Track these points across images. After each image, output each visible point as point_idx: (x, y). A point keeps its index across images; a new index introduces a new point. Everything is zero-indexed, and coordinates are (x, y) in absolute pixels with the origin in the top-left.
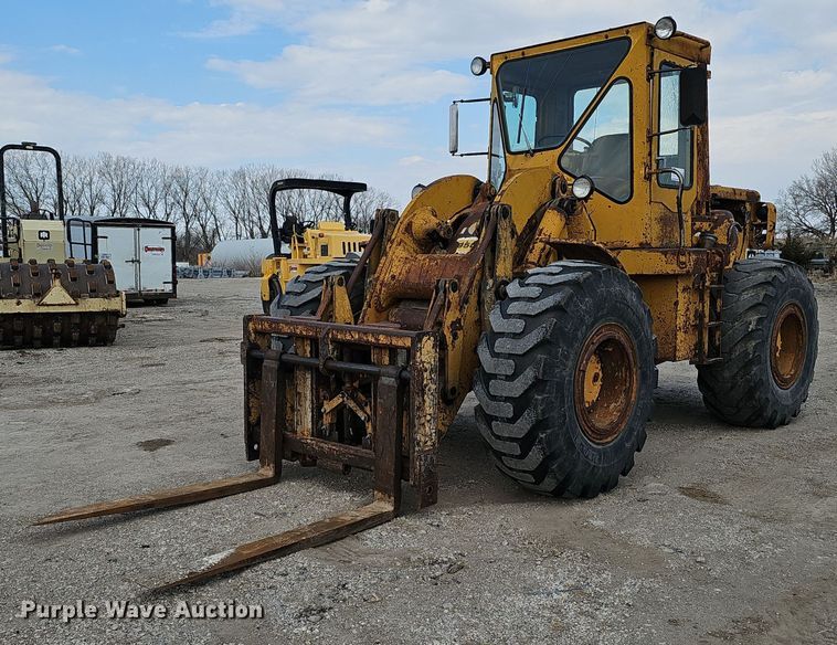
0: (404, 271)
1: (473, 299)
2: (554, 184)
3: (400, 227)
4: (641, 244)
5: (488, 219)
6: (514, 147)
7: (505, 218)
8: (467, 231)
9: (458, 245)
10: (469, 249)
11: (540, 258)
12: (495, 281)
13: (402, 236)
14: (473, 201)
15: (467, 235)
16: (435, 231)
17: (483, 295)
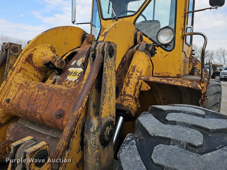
0: (17, 96)
1: (76, 142)
2: (136, 35)
3: (22, 57)
4: (178, 75)
5: (94, 57)
6: (106, 16)
7: (111, 56)
8: (76, 63)
9: (69, 73)
10: (76, 77)
11: (135, 91)
12: (100, 123)
13: (23, 66)
14: (82, 44)
15: (76, 66)
16: (50, 62)
17: (86, 136)
